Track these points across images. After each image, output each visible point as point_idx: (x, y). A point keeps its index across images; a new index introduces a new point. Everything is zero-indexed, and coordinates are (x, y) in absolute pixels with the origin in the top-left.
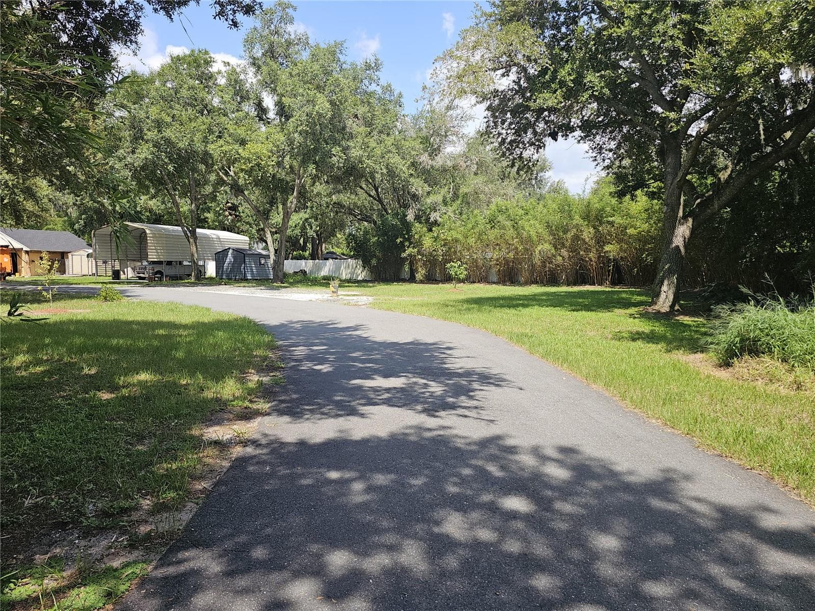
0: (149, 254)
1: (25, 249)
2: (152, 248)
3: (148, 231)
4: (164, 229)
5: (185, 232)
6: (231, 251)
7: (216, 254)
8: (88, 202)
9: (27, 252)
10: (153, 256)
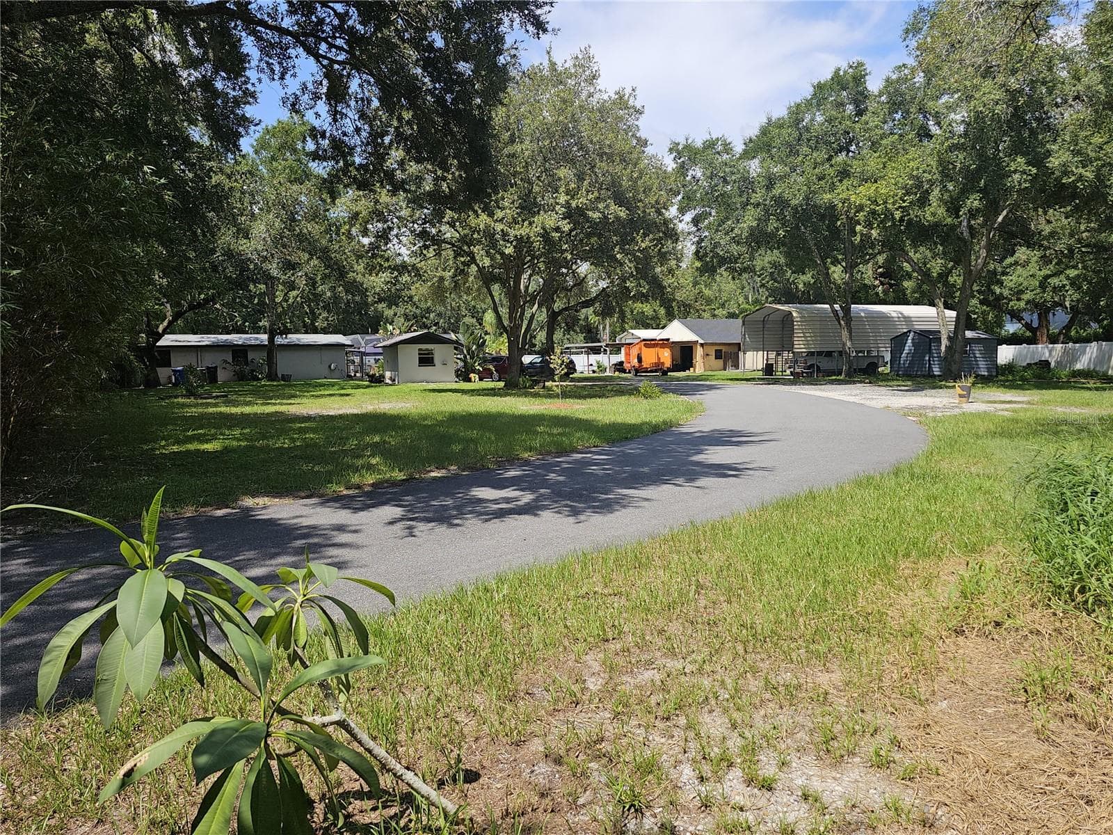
0: (795, 343)
1: (701, 341)
2: (799, 335)
3: (795, 314)
4: (818, 309)
5: (834, 312)
6: (912, 334)
7: (891, 340)
8: (768, 282)
9: (702, 345)
10: (800, 346)
